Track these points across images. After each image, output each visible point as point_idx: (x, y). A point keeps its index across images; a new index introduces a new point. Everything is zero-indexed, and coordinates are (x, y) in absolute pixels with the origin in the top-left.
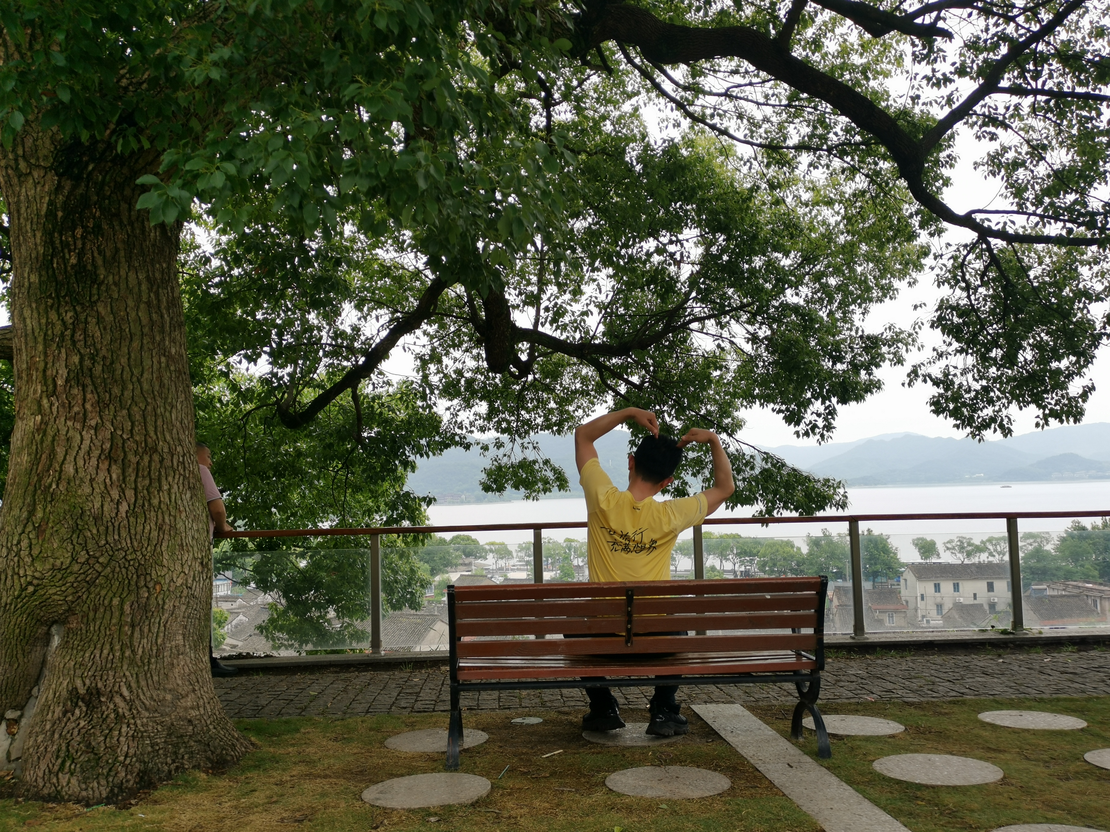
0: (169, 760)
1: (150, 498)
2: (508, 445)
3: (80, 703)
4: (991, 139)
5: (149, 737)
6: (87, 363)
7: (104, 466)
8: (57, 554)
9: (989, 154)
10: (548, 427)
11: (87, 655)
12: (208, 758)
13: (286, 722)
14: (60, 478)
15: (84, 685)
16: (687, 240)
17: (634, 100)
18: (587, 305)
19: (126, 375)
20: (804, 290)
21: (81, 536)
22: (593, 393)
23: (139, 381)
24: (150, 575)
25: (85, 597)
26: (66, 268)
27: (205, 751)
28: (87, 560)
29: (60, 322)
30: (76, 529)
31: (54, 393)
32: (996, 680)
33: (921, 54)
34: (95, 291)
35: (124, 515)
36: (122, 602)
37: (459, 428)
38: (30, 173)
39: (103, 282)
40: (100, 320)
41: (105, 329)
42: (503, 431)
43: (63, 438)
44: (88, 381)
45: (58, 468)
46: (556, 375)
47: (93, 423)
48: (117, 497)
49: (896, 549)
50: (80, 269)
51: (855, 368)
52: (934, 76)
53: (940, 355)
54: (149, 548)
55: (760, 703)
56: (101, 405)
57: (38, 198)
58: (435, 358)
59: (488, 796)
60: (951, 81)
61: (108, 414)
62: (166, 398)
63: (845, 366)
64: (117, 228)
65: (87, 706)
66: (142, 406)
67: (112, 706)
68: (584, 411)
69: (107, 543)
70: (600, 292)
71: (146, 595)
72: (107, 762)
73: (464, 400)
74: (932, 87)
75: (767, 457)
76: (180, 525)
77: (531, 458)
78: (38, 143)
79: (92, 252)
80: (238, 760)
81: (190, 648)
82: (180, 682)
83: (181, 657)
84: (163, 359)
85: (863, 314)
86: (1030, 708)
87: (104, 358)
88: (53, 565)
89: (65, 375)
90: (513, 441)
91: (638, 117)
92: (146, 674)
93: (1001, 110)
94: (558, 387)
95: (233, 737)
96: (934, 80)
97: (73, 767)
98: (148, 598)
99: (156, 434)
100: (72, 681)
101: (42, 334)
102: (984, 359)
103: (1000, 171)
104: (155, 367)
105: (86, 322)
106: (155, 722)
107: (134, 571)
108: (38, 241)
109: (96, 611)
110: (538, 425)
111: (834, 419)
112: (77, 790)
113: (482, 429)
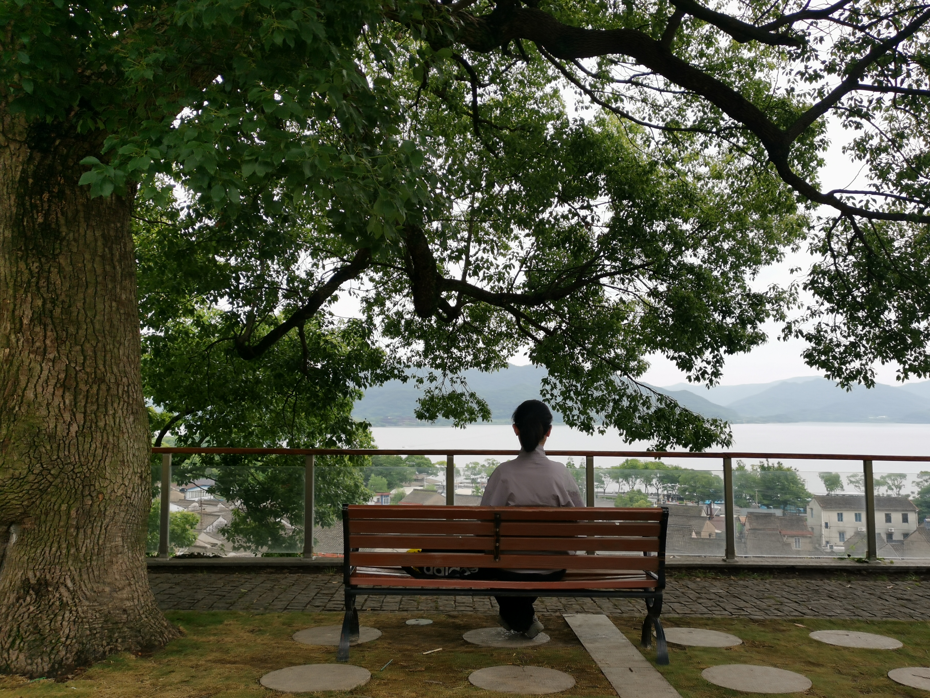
0: (104, 643)
1: (97, 421)
2: (440, 379)
3: (31, 592)
4: (856, 128)
5: (88, 622)
6: (49, 306)
7: (59, 393)
8: (17, 465)
9: (855, 140)
10: (478, 364)
11: (39, 551)
12: (138, 643)
13: (213, 615)
14: (22, 402)
15: (35, 576)
16: (596, 206)
17: (553, 83)
18: (510, 259)
19: (81, 317)
20: (701, 252)
21: (37, 451)
22: (516, 336)
23: (92, 322)
24: (94, 486)
25: (38, 502)
26: (34, 226)
27: (136, 636)
28: (41, 471)
29: (27, 271)
30: (33, 446)
31: (20, 330)
32: (837, 603)
33: (796, 53)
34: (57, 246)
35: (74, 434)
36: (69, 508)
37: (397, 363)
38: (8, 146)
39: (65, 238)
40: (61, 270)
41: (65, 278)
42: (437, 367)
43: (26, 368)
44: (49, 321)
45: (21, 394)
46: (484, 319)
47: (51, 356)
48: (69, 419)
49: (804, 481)
50: (46, 227)
51: (743, 321)
52: (806, 72)
53: (813, 314)
54: (94, 463)
55: (624, 615)
56: (59, 341)
57: (13, 166)
58: (379, 301)
59: (366, 685)
60: (821, 77)
61: (64, 349)
62: (115, 337)
63: (734, 320)
64: (78, 193)
65: (37, 594)
66: (94, 343)
67: (58, 595)
68: (509, 351)
69: (59, 457)
70: (522, 248)
71: (90, 502)
72: (51, 642)
73: (403, 337)
74: (805, 81)
75: (661, 398)
76: (122, 444)
77: (459, 391)
78: (15, 121)
79: (57, 214)
80: (165, 645)
81: (128, 548)
82: (117, 577)
83: (120, 556)
84: (114, 304)
85: (754, 274)
86: (858, 629)
87: (63, 302)
88: (13, 475)
89: (30, 315)
90: (445, 375)
91: (558, 98)
92: (88, 569)
93: (865, 103)
94: (486, 329)
95: (162, 625)
96: (807, 75)
97: (22, 645)
98: (91, 505)
99: (105, 367)
100: (25, 573)
101: (12, 280)
102: (852, 319)
103: (865, 155)
104: (106, 311)
105: (49, 272)
106: (94, 610)
107: (80, 482)
108: (12, 203)
109: (47, 514)
110: (468, 362)
111: (721, 367)
112: (24, 664)
113: (419, 365)
